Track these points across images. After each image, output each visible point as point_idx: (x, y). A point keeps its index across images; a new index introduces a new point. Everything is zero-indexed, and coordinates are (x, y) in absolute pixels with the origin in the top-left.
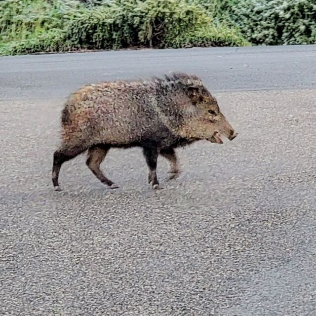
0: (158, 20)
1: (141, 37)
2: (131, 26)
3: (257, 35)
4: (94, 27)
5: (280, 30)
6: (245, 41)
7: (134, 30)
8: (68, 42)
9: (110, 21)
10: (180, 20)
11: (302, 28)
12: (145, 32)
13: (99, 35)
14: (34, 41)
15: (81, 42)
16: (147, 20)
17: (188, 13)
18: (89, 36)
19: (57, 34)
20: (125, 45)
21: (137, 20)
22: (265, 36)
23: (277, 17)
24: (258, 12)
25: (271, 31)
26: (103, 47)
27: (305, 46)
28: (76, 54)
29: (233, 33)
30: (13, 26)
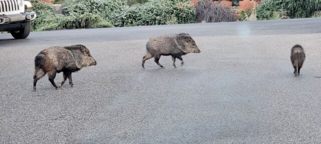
0: (87, 20)
1: (82, 25)
2: (79, 22)
3: (116, 24)
4: (67, 22)
5: (123, 22)
6: (113, 26)
7: (80, 23)
8: (60, 27)
9: (72, 20)
10: (93, 20)
11: (130, 21)
12: (83, 24)
13: (69, 25)
14: (49, 27)
15: (63, 27)
16: (83, 20)
17: (96, 18)
18: (66, 25)
19: (56, 25)
20: (77, 28)
21: (80, 20)
22: (119, 24)
23: (122, 19)
24: (117, 17)
25: (121, 23)
26: (70, 28)
27: (131, 27)
28: (62, 30)
29: (109, 24)
30: (43, 22)
